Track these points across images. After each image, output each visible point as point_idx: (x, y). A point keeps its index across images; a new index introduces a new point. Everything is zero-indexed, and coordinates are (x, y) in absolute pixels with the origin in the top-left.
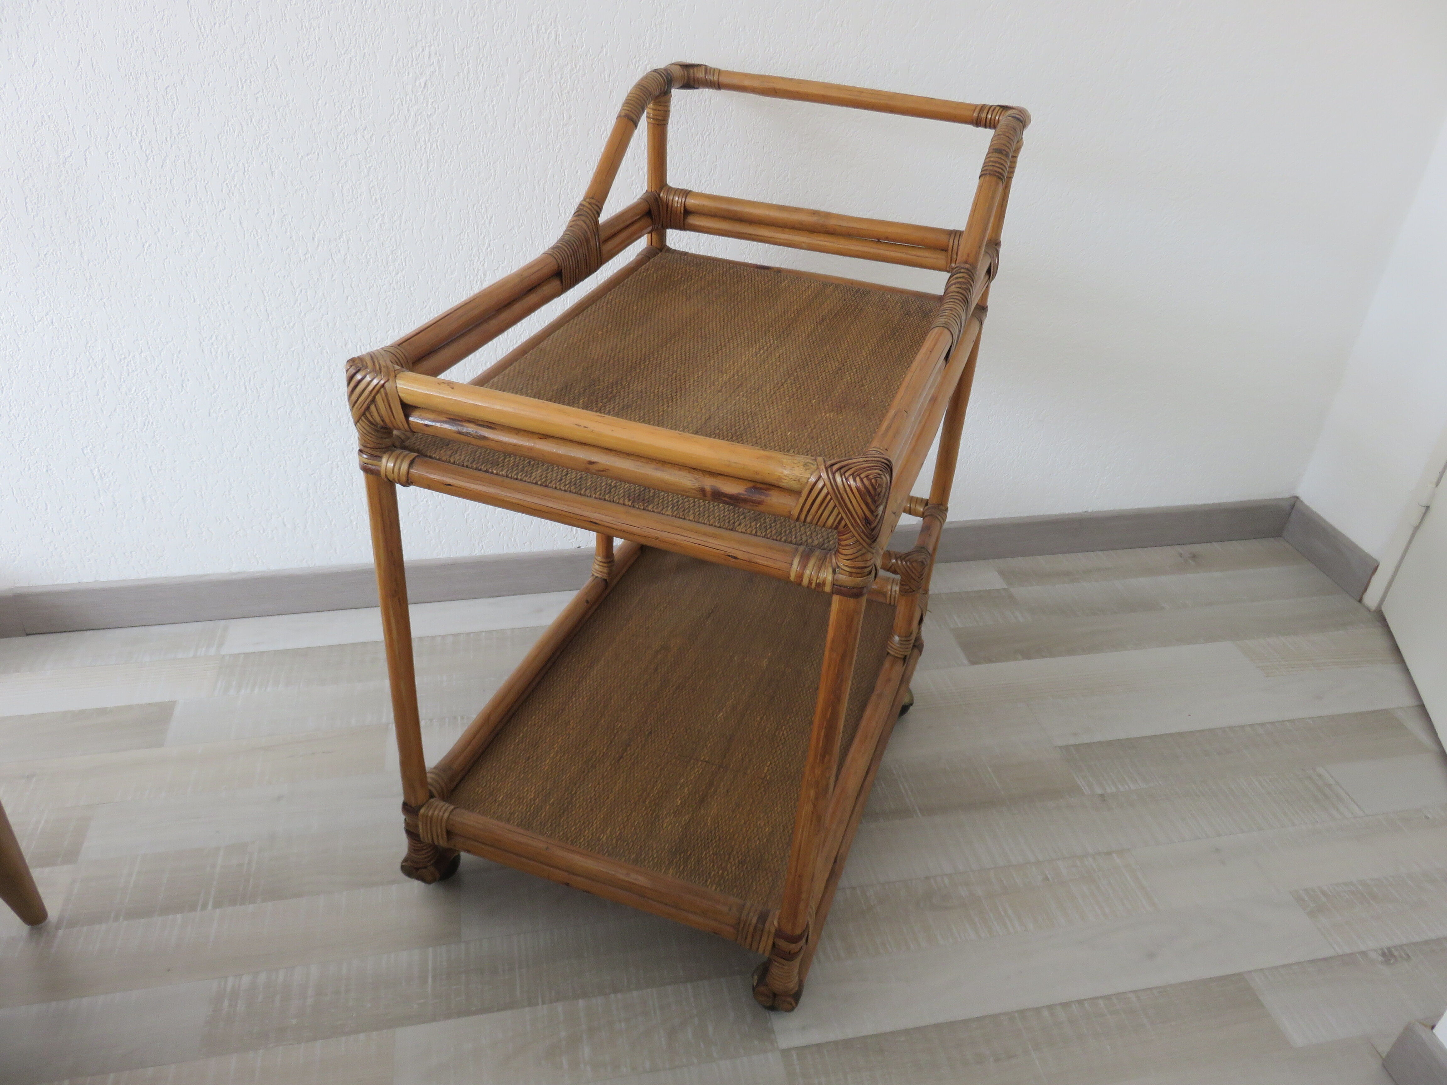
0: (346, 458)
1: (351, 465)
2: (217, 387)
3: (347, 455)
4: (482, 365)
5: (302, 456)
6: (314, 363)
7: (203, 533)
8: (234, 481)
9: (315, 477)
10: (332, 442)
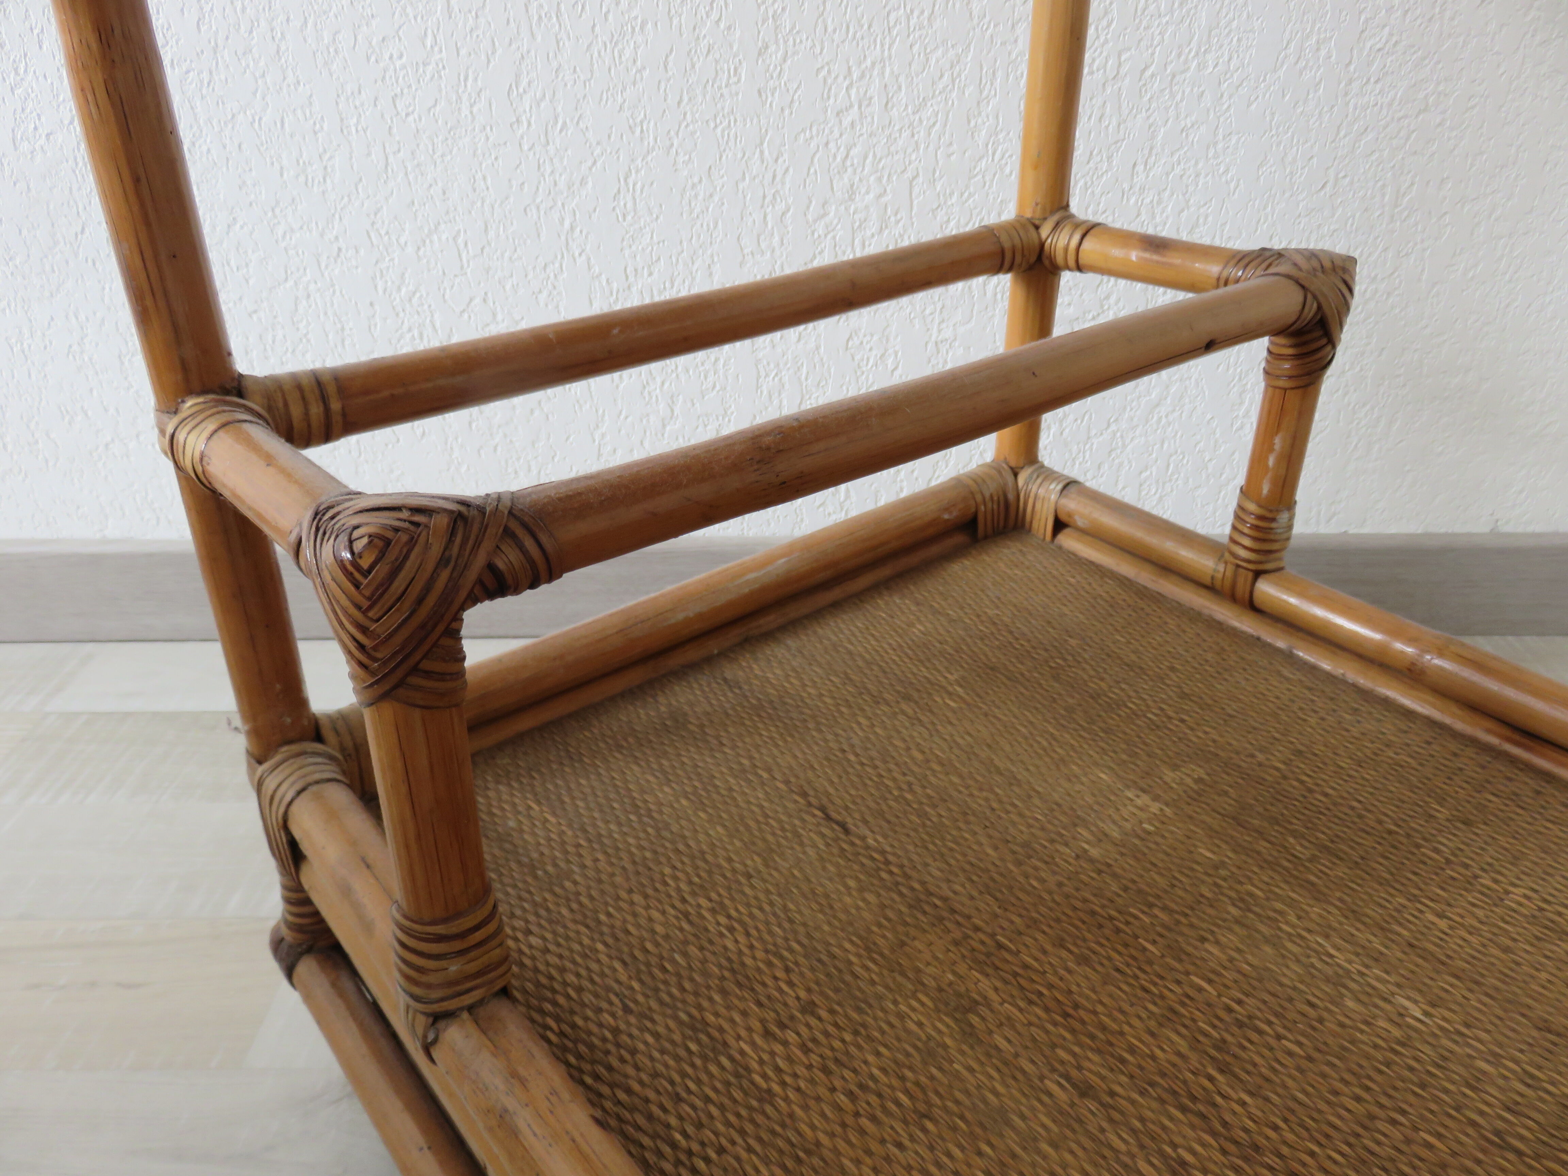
0: (326, 274)
1: (338, 293)
2: (22, 71)
3: (327, 267)
4: (633, 29)
5: (228, 264)
6: (236, 12)
7: (37, 442)
8: (87, 319)
9: (260, 319)
10: (292, 230)
